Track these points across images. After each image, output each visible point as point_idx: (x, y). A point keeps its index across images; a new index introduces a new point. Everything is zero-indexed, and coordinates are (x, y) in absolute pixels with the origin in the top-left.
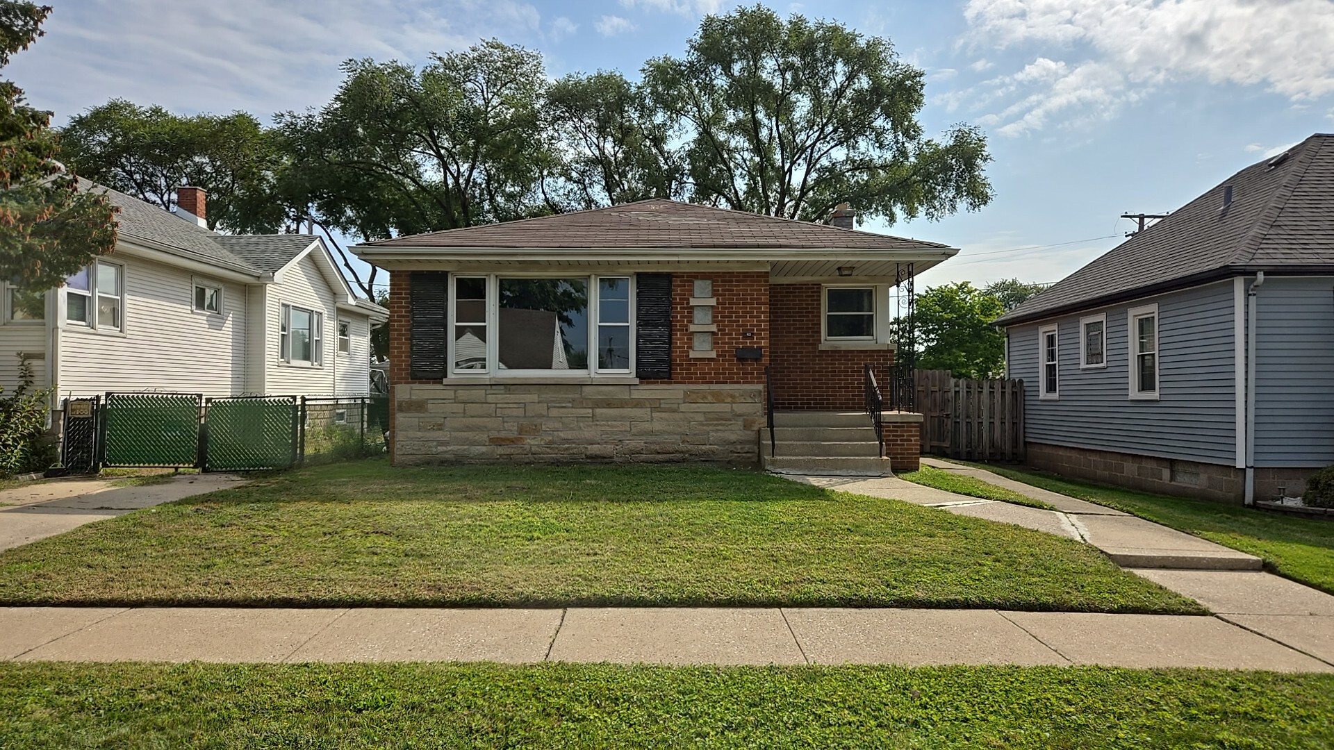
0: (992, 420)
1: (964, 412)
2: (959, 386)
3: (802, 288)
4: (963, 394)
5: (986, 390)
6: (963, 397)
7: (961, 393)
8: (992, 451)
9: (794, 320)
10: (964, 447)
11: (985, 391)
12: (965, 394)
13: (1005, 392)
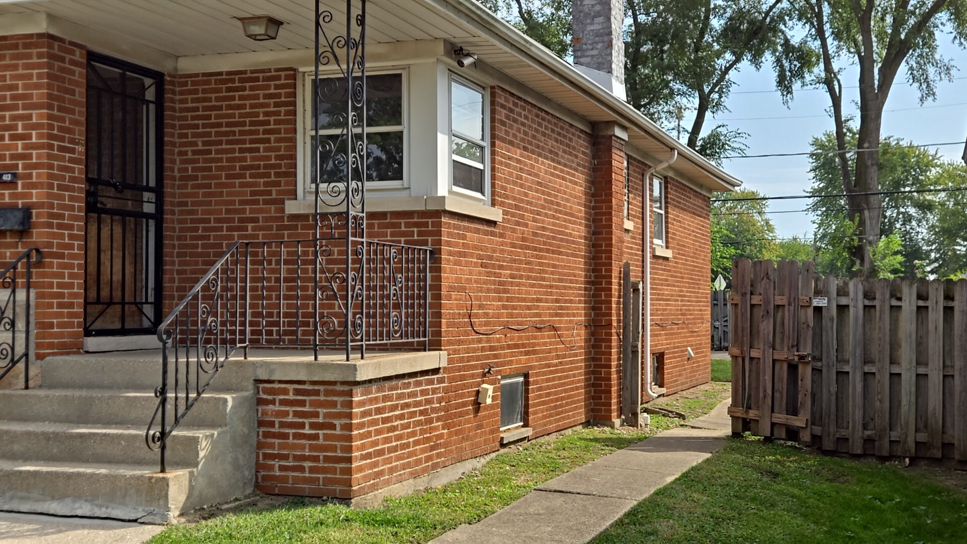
0: (922, 370)
1: (859, 351)
2: (846, 294)
3: (257, 79)
4: (856, 312)
5: (909, 303)
6: (856, 318)
7: (852, 309)
8: (922, 437)
9: (241, 151)
10: (859, 427)
11: (905, 304)
12: (861, 312)
13: (952, 308)
